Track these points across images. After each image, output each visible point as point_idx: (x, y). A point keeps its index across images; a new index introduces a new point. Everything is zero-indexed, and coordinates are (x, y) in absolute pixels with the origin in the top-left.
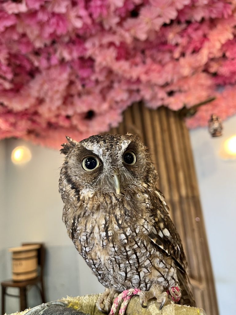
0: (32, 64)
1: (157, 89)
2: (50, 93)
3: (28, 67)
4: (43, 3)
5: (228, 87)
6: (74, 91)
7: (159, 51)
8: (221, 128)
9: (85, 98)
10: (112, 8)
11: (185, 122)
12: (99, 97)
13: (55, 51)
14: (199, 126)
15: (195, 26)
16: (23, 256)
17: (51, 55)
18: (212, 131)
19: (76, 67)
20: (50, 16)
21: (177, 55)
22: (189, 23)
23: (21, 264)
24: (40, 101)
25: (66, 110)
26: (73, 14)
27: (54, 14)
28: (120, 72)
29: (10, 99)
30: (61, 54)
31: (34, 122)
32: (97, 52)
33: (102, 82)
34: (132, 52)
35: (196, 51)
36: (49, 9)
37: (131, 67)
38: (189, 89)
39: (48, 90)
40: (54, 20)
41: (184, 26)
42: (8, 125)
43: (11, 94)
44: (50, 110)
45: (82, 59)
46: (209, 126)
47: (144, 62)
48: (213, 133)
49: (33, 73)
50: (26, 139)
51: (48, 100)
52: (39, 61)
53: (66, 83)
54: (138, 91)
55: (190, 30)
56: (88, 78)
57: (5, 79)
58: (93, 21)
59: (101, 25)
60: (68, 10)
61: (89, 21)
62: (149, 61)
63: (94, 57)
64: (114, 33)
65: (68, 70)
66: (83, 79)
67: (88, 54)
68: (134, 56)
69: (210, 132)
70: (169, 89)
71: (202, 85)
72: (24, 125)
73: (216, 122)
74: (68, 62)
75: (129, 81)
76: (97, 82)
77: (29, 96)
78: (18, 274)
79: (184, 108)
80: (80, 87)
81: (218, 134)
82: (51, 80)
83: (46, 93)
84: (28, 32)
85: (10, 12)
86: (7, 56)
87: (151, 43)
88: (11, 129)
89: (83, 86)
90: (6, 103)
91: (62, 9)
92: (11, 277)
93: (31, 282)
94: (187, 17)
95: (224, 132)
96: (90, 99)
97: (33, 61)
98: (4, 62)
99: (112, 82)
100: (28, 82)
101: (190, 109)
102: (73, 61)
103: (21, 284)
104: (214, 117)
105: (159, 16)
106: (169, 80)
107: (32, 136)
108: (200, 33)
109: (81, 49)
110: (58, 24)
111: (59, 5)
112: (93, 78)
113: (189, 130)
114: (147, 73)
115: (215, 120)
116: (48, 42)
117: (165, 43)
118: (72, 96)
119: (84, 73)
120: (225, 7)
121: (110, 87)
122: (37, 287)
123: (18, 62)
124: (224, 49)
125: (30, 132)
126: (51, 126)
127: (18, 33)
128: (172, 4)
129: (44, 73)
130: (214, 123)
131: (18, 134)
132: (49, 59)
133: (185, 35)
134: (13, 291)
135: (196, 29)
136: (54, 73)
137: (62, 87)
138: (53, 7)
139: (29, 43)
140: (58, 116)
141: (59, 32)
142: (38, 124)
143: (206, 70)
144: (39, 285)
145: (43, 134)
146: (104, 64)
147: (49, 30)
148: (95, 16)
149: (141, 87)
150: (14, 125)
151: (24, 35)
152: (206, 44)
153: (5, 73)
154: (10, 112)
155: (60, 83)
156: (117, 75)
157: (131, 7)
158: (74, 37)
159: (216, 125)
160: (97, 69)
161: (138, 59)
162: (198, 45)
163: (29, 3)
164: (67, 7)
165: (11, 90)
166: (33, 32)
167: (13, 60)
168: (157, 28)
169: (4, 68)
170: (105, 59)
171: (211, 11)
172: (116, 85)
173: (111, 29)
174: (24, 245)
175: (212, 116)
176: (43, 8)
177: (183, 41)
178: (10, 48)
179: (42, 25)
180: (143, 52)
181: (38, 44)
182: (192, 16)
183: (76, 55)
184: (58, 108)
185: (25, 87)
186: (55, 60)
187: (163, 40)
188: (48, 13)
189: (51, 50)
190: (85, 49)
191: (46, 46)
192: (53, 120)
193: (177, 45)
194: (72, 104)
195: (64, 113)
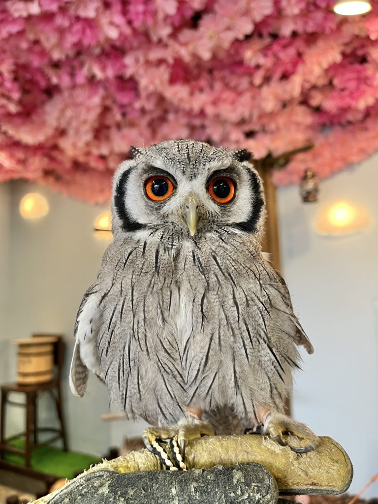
0: (48, 80)
1: (229, 128)
2: (74, 124)
3: (43, 84)
4: (63, 4)
5: (338, 129)
6: (109, 121)
7: (233, 72)
8: (316, 190)
9: (126, 131)
10: (161, 16)
11: (271, 175)
12: (147, 132)
13: (82, 65)
14: (290, 184)
15: (284, 42)
16: (33, 350)
17: (76, 70)
18: (304, 193)
19: (113, 89)
20: (73, 20)
21: (258, 79)
22: (275, 36)
23: (30, 362)
24: (62, 132)
25: (98, 147)
26: (104, 20)
27: (78, 18)
28: (175, 101)
29: (17, 127)
30: (90, 69)
31: (52, 159)
32: (141, 71)
33: (151, 112)
34: (195, 72)
35: (285, 77)
36: (72, 11)
37: (192, 94)
38: (278, 129)
39: (71, 118)
40: (78, 27)
41: (267, 40)
42: (14, 162)
43: (17, 121)
44: (74, 145)
45: (120, 78)
46: (302, 186)
47: (211, 87)
48: (305, 196)
49: (51, 91)
50: (42, 183)
51: (71, 132)
52: (59, 77)
53: (98, 111)
54: (203, 127)
55: (276, 48)
56: (130, 104)
57: (9, 98)
58: (135, 31)
59: (146, 35)
60: (97, 15)
61: (127, 31)
62: (218, 86)
63: (137, 78)
64: (166, 46)
65: (101, 92)
66: (122, 106)
67: (128, 73)
68: (197, 78)
69: (301, 194)
70: (247, 128)
71: (298, 124)
72: (37, 163)
73: (311, 180)
74: (100, 82)
75: (189, 114)
76: (143, 111)
77: (43, 124)
78: (25, 375)
79: (269, 156)
80: (118, 117)
81: (311, 198)
82: (77, 105)
83: (69, 123)
84: (43, 39)
85: (16, 15)
86: (13, 68)
87: (221, 61)
88: (19, 168)
89: (124, 115)
90: (11, 132)
91: (89, 12)
92: (14, 379)
93: (43, 386)
94: (271, 30)
95: (320, 196)
96: (133, 133)
97: (49, 76)
98: (7, 76)
99: (166, 112)
100: (43, 103)
101: (278, 159)
102: (107, 80)
103: (28, 389)
104: (309, 174)
105: (228, 29)
106: (246, 114)
107: (51, 179)
108: (291, 52)
109: (118, 65)
110: (84, 32)
111: (86, 7)
112: (137, 105)
113: (275, 188)
114: (215, 103)
115: (309, 177)
116: (71, 53)
117: (240, 63)
118: (108, 127)
119: (124, 98)
120: (325, 19)
121: (163, 119)
122: (52, 394)
123: (28, 76)
124: (331, 74)
125: (47, 173)
126: (77, 166)
127: (28, 40)
128: (247, 13)
129: (66, 94)
130: (307, 182)
131: (29, 175)
132: (72, 75)
133: (270, 53)
134: (18, 398)
135: (285, 47)
136: (81, 95)
137: (92, 116)
138: (77, 9)
139: (43, 53)
140: (88, 154)
141: (86, 42)
142: (60, 163)
143: (305, 101)
144: (55, 391)
145: (67, 177)
146: (151, 88)
147: (71, 39)
148: (137, 24)
149: (207, 123)
150: (23, 162)
151: (36, 42)
152: (300, 68)
153: (9, 91)
154: (16, 144)
155: (89, 110)
156: (171, 104)
157: (189, 14)
158: (107, 48)
159: (310, 185)
160: (143, 94)
161: (203, 83)
162: (289, 67)
163: (43, 2)
164: (97, 10)
165: (19, 115)
166: (49, 40)
167: (21, 74)
168: (226, 45)
169: (8, 84)
170: (152, 82)
171: (306, 23)
172: (171, 117)
173: (160, 41)
174: (35, 336)
175: (306, 172)
176: (63, 10)
177: (265, 62)
178: (16, 57)
179: (62, 32)
180: (210, 71)
181: (56, 55)
182: (279, 28)
183: (110, 73)
184: (88, 144)
185: (39, 111)
186: (81, 78)
187: (238, 59)
188: (70, 17)
189: (76, 63)
190: (124, 66)
191: (67, 57)
192: (82, 159)
193: (258, 67)
194: (108, 138)
195: (95, 152)
